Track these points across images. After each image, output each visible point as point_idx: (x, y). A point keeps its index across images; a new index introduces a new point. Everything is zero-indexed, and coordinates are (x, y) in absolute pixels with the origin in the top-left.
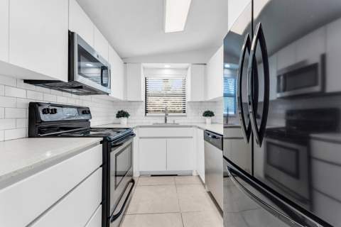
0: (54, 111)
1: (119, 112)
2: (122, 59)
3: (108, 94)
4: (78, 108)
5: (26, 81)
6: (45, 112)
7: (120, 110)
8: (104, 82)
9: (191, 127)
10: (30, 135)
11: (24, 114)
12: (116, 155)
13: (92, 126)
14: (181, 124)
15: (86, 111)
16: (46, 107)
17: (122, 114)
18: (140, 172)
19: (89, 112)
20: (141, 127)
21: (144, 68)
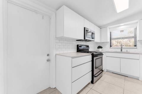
0: (81, 47)
1: (98, 46)
2: (99, 27)
3: (94, 41)
4: (86, 45)
5: (77, 40)
6: (80, 46)
7: (99, 46)
8: (93, 37)
9: (138, 54)
10: (77, 52)
11: (76, 47)
12: (96, 59)
13: (89, 51)
14: (130, 52)
15: (88, 46)
16: (80, 45)
17: (100, 47)
18: (107, 70)
19: (89, 47)
20: (107, 52)
21: (109, 28)
